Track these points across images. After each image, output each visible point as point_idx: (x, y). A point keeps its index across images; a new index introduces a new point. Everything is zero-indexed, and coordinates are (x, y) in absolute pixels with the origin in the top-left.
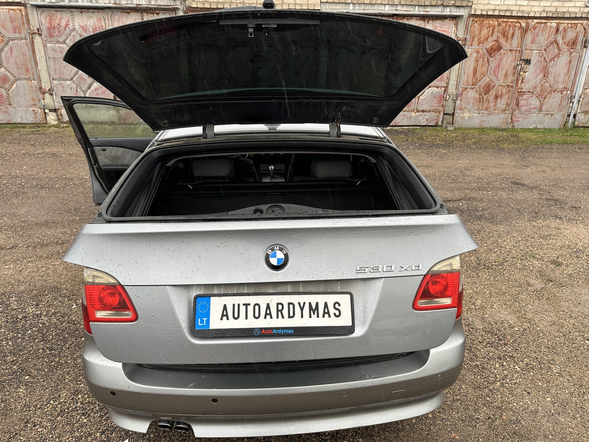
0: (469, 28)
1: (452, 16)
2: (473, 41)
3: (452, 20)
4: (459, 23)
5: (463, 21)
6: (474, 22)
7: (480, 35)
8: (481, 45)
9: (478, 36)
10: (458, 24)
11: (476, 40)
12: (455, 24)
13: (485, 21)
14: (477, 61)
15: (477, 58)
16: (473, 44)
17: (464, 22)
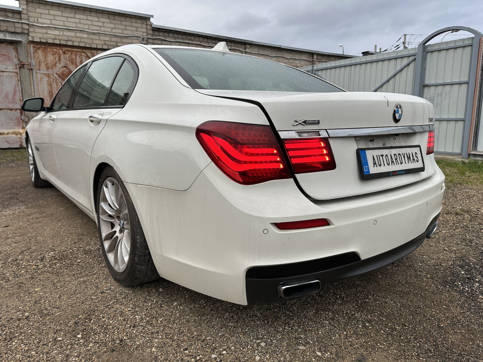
0: (32, 54)
1: (9, 41)
2: (40, 66)
3: (9, 45)
4: (19, 49)
5: (23, 47)
6: (36, 49)
7: (46, 61)
8: (50, 70)
9: (44, 62)
10: (17, 49)
11: (43, 65)
12: (14, 49)
13: (48, 49)
14: (51, 85)
15: (49, 82)
16: (41, 68)
17: (25, 48)
